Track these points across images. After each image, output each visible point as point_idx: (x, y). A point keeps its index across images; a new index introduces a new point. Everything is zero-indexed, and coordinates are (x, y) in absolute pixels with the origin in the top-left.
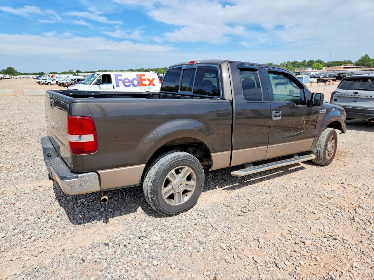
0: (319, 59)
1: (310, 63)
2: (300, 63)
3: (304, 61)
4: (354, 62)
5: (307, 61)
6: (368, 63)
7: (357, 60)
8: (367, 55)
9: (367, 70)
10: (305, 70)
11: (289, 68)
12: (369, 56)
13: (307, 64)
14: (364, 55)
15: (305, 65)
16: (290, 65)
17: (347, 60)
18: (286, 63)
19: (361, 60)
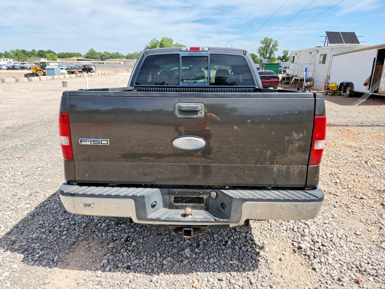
0: (49, 49)
1: (40, 53)
2: (30, 52)
3: (34, 51)
4: (83, 55)
5: (37, 50)
6: (95, 56)
7: (86, 53)
8: (92, 49)
9: (97, 63)
10: (39, 60)
11: (21, 58)
12: (94, 49)
13: (38, 54)
14: (90, 49)
15: (36, 54)
16: (21, 54)
17: (76, 52)
18: (15, 52)
19: (89, 54)
